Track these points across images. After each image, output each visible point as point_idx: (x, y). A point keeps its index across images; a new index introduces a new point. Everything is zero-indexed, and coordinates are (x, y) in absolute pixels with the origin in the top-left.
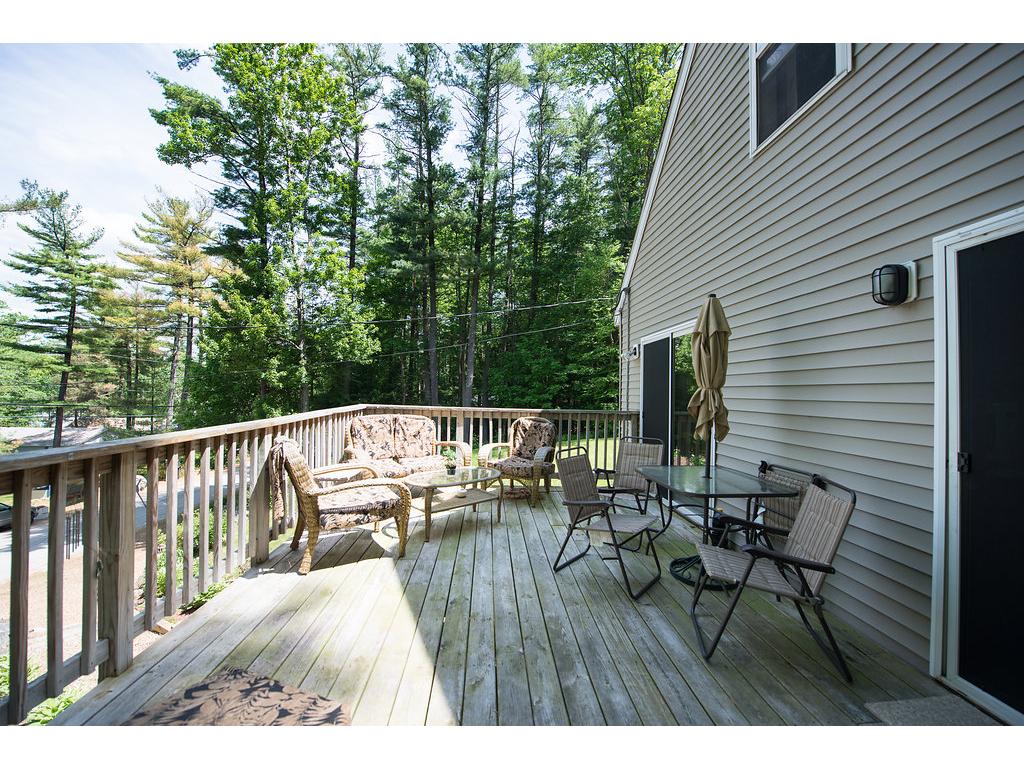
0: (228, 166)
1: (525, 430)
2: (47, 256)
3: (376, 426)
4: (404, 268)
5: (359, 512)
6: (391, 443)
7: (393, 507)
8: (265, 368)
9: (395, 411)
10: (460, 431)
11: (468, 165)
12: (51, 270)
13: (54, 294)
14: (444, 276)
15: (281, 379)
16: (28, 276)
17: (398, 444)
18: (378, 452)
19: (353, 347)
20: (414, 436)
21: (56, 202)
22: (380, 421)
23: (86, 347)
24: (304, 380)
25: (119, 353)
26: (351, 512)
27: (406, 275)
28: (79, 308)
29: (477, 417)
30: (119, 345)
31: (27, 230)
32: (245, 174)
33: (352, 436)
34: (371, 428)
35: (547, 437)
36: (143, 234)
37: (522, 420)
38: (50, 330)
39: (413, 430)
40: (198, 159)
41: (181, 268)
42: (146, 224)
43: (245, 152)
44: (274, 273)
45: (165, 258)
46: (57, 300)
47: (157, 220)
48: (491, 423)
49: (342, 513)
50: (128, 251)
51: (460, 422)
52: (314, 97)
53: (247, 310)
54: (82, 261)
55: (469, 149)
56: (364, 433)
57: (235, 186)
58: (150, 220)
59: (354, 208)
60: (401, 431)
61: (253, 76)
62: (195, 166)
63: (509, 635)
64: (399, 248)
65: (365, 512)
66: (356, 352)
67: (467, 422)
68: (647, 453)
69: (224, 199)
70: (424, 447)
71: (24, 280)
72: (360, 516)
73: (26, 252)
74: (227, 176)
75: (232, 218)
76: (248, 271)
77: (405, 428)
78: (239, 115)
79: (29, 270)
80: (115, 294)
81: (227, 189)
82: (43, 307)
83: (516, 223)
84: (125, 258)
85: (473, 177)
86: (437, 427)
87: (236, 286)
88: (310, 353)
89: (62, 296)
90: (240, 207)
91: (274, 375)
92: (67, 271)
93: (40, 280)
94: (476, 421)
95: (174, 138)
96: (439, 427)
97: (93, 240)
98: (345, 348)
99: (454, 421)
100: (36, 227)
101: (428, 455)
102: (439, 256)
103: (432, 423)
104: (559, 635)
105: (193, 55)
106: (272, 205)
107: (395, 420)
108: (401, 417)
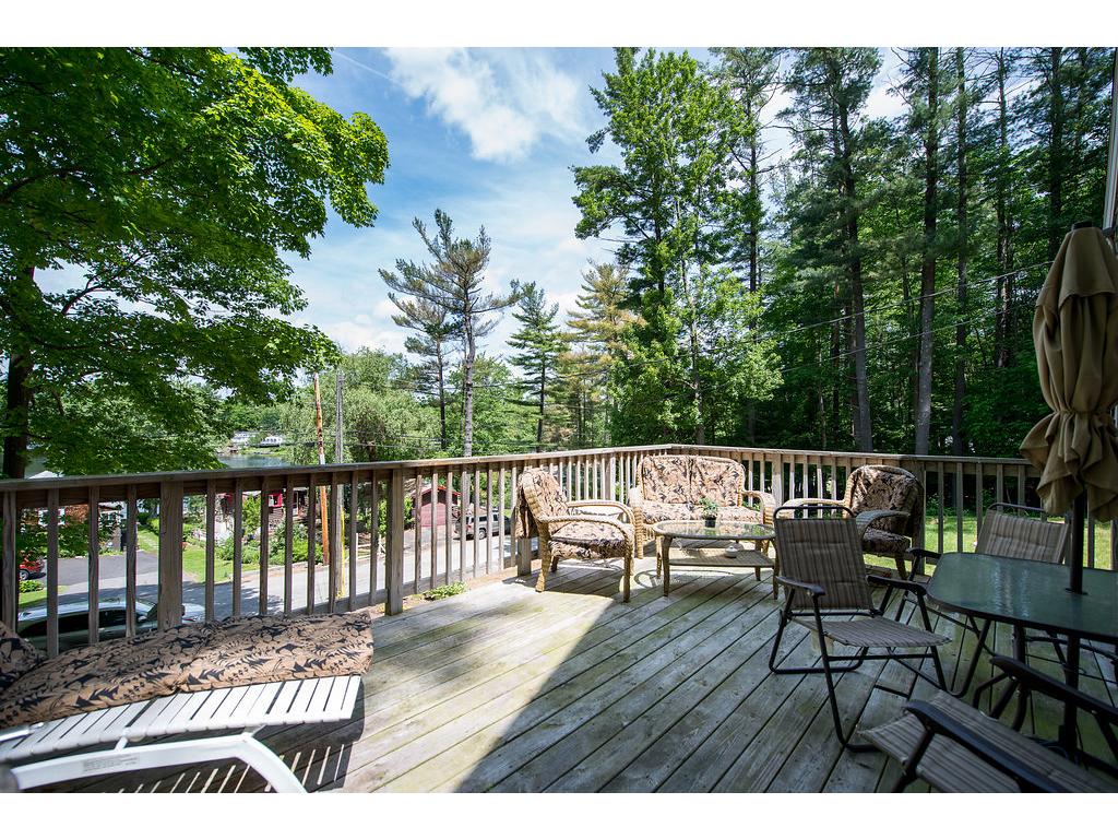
0: (628, 224)
1: (868, 485)
2: (528, 334)
3: (668, 468)
4: (813, 277)
5: (581, 545)
6: (686, 488)
7: (614, 547)
8: (661, 410)
9: (690, 452)
10: (777, 479)
11: (906, 109)
12: (532, 344)
13: (533, 361)
14: (872, 274)
15: (676, 420)
16: (520, 351)
17: (695, 488)
18: (670, 496)
19: (748, 382)
20: (715, 481)
21: (530, 290)
22: (673, 462)
23: (553, 400)
24: (699, 421)
25: (573, 401)
26: (574, 544)
27: (816, 285)
28: (546, 371)
29: (800, 462)
30: (572, 396)
31: (517, 316)
32: (643, 226)
33: (643, 476)
34: (663, 468)
35: (899, 497)
36: (582, 303)
37: (865, 469)
38: (532, 388)
39: (713, 474)
40: (604, 227)
41: (608, 325)
42: (585, 294)
43: (643, 204)
44: (665, 316)
45: (597, 318)
46: (534, 365)
47: (592, 288)
48: (819, 471)
49: (566, 543)
50: (573, 319)
51: (777, 467)
52: (696, 123)
53: (643, 356)
54: (548, 333)
55: (907, 87)
56: (655, 473)
57: (634, 241)
58: (588, 289)
59: (754, 222)
60: (698, 474)
61: (640, 132)
62: (602, 234)
63: (635, 705)
64: (809, 254)
65: (586, 546)
66: (752, 387)
67: (786, 467)
68: (1034, 536)
69: (626, 255)
70: (727, 495)
71: (516, 353)
72: (582, 550)
73: (518, 333)
74: (629, 233)
75: (634, 271)
76: (647, 317)
77: (703, 471)
78: (634, 172)
79: (520, 346)
80: (569, 355)
81: (627, 246)
82: (527, 372)
83: (1009, 162)
84: (571, 325)
85: (916, 123)
86: (747, 473)
87: (636, 334)
88: (705, 393)
89: (538, 361)
90: (639, 258)
91: (669, 417)
92: (540, 342)
93: (525, 352)
94: (799, 468)
95: (585, 215)
96: (751, 473)
97: (553, 314)
98: (740, 384)
99: (768, 465)
100: (521, 313)
101: (733, 505)
102: (865, 250)
103: (740, 468)
104: (684, 732)
105: (600, 135)
106: (663, 248)
107: (692, 462)
108: (699, 459)
